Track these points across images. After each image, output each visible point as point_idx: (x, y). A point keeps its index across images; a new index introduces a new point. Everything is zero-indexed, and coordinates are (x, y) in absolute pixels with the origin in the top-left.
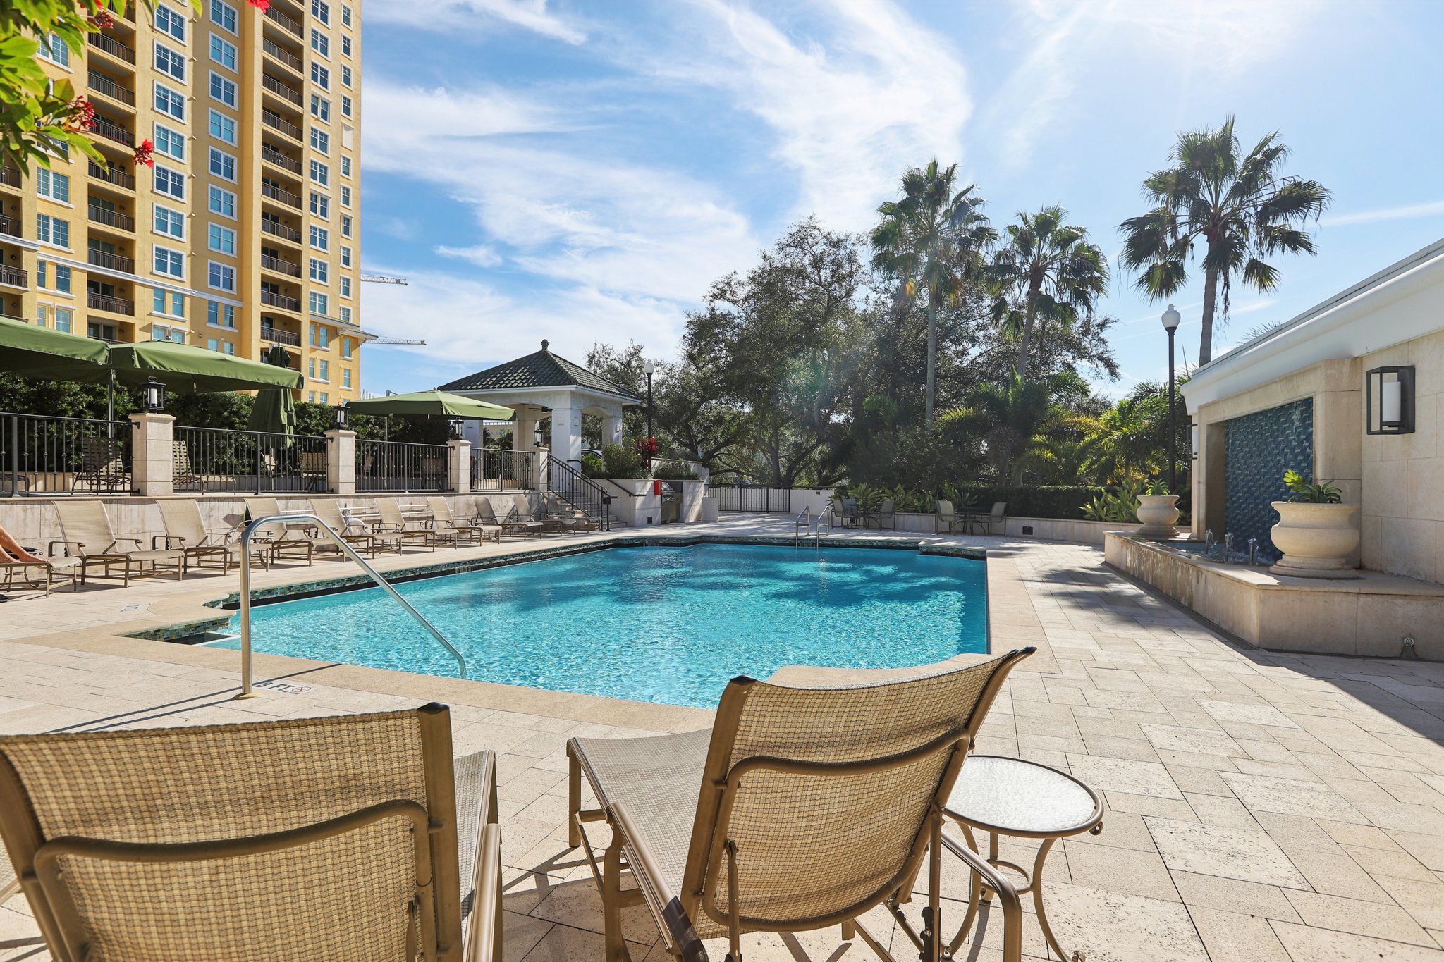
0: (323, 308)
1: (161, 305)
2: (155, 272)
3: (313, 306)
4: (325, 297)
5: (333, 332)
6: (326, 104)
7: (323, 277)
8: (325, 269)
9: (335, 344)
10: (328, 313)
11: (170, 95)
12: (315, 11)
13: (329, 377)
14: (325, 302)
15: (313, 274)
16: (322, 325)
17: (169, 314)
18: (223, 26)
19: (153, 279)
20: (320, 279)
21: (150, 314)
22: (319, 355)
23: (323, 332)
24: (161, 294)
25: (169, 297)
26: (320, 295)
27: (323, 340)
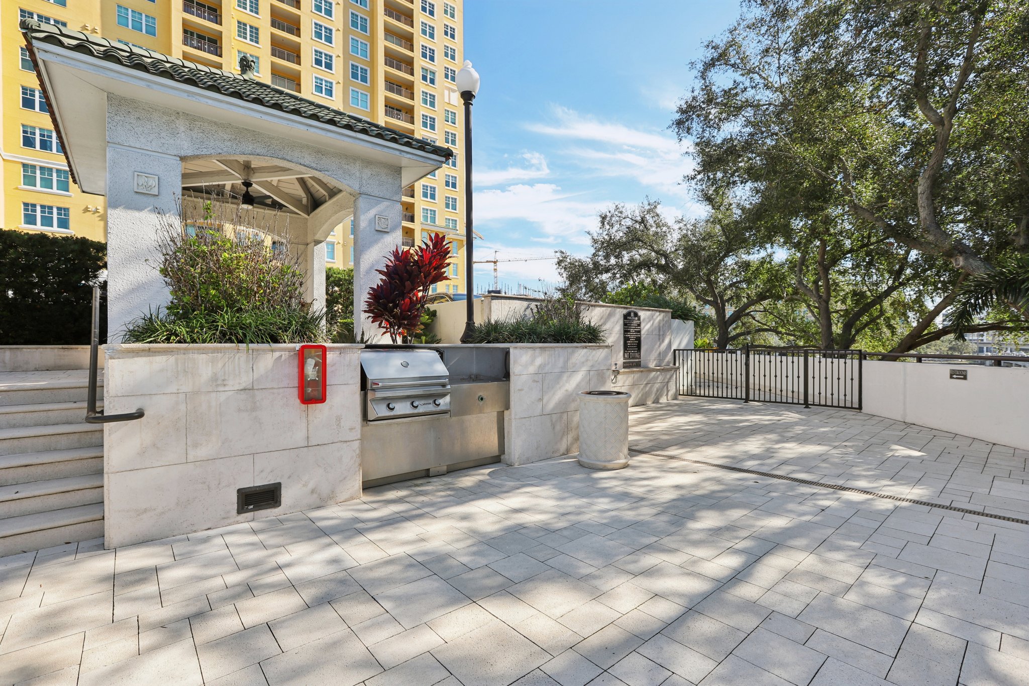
0: (433, 219)
3: (426, 217)
4: (435, 211)
6: (433, 73)
7: (433, 197)
8: (434, 191)
10: (437, 223)
11: (324, 83)
12: (424, 9)
14: (435, 215)
15: (425, 195)
16: (432, 231)
18: (359, 30)
20: (431, 198)
26: (431, 210)
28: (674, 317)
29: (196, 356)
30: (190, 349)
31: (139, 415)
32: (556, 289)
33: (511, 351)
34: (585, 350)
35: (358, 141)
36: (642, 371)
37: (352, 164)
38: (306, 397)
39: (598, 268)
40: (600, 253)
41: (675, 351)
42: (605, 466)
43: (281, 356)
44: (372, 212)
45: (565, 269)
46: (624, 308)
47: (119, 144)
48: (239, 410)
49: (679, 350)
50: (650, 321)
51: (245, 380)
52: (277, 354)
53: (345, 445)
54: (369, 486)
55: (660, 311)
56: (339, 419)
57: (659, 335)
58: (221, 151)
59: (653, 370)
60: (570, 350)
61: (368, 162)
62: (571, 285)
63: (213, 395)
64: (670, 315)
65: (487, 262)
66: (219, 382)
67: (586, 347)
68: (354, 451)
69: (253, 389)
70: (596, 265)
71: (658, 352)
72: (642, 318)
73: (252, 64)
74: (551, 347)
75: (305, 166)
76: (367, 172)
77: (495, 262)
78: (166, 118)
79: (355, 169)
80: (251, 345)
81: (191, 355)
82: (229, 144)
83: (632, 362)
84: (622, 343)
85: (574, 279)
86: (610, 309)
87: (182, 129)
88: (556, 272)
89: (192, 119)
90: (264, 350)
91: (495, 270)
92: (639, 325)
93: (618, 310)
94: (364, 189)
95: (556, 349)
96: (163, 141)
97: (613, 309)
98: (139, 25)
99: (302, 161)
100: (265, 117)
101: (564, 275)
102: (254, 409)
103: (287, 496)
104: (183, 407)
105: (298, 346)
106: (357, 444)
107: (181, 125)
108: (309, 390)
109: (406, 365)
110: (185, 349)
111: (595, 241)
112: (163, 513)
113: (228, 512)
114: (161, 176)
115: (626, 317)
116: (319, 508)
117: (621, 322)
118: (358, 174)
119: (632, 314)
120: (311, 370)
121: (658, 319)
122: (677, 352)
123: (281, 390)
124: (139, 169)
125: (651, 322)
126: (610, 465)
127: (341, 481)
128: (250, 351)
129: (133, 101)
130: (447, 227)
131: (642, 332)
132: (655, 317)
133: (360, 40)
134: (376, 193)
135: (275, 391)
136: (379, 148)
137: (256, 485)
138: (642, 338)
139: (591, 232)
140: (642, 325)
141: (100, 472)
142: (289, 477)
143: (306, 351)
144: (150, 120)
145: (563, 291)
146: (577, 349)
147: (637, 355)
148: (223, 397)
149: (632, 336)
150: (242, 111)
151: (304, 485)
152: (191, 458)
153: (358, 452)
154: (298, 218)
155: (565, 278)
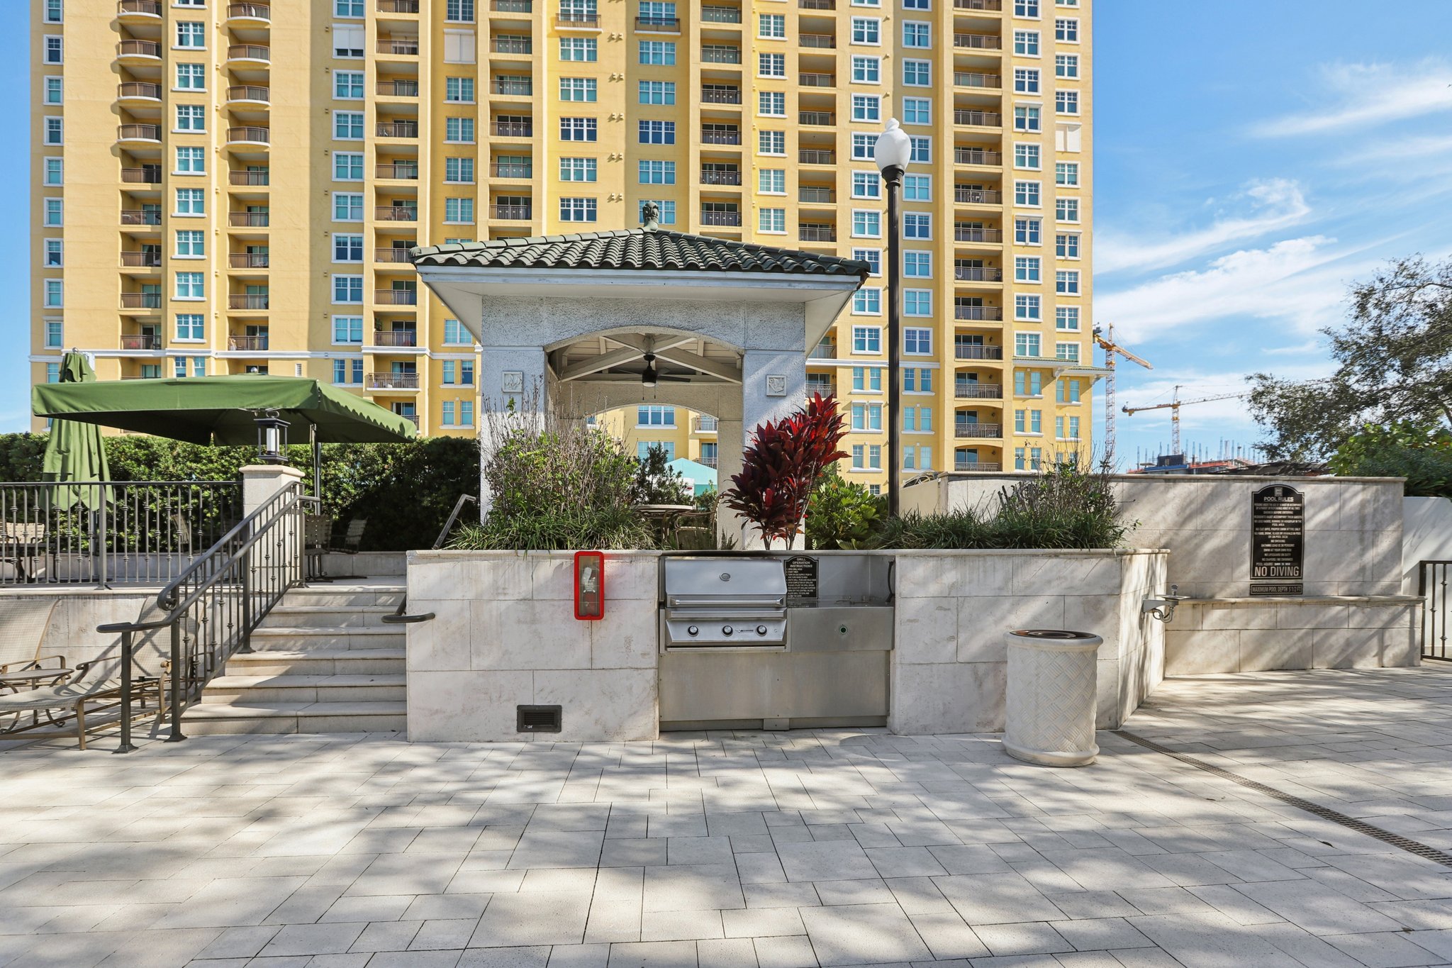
0: (1035, 350)
1: (860, 383)
2: (855, 352)
3: (1022, 349)
4: (1038, 336)
5: (1048, 375)
6: (1035, 110)
7: (1035, 313)
8: (1037, 304)
9: (1051, 390)
10: (1042, 354)
13: (1043, 428)
14: (1037, 342)
15: (1020, 312)
16: (1033, 369)
17: (868, 389)
18: (916, 84)
19: (853, 359)
20: (1031, 316)
21: (850, 394)
22: (1030, 405)
23: (1036, 377)
24: (859, 371)
25: (867, 373)
26: (1030, 336)
27: (1035, 386)
28: (1411, 490)
29: (479, 562)
30: (473, 555)
31: (432, 616)
32: (1255, 446)
33: (897, 560)
34: (1055, 561)
35: (729, 283)
36: (1301, 604)
37: (735, 313)
38: (582, 611)
39: (1347, 401)
40: (1357, 368)
41: (1422, 565)
42: (1035, 758)
43: (562, 564)
44: (761, 372)
45: (1271, 408)
46: (1255, 480)
47: (491, 346)
48: (519, 622)
49: (1434, 563)
50: (1331, 503)
51: (524, 589)
52: (558, 562)
53: (636, 673)
54: (667, 729)
55: (1364, 482)
56: (628, 641)
57: (1362, 532)
58: (581, 331)
59: (1337, 602)
60: (1017, 561)
61: (755, 306)
62: (1284, 438)
63: (494, 603)
64: (1401, 489)
65: (1159, 406)
66: (500, 591)
67: (1057, 555)
68: (648, 682)
69: (532, 600)
70: (1343, 391)
71: (1356, 567)
72: (1306, 499)
73: (655, 210)
74: (978, 556)
75: (674, 327)
76: (755, 319)
77: (1175, 406)
78: (531, 308)
79: (738, 319)
80: (530, 552)
81: (474, 562)
82: (590, 320)
83: (1277, 586)
84: (1247, 547)
85: (1291, 427)
86: (1213, 484)
87: (545, 315)
88: (1249, 417)
89: (553, 301)
90: (544, 558)
91: (1175, 420)
92: (1299, 512)
93: (1238, 485)
94: (750, 343)
95: (988, 558)
96: (528, 333)
97: (1225, 484)
98: (658, 176)
99: (671, 323)
100: (616, 282)
101: (1268, 420)
102: (533, 621)
103: (568, 720)
104: (467, 614)
105: (575, 551)
106: (651, 674)
107: (544, 312)
108: (587, 604)
109: (726, 578)
110: (469, 555)
111: (1342, 346)
112: (451, 717)
113: (509, 728)
114: (525, 371)
115: (1258, 498)
116: (600, 742)
117: (1247, 507)
118: (742, 325)
119: (1278, 492)
120: (588, 583)
121: (1359, 498)
122: (1429, 567)
123: (562, 603)
124: (506, 368)
125: (1337, 506)
126: (1044, 757)
127: (630, 715)
128: (530, 558)
129: (503, 298)
130: (1061, 358)
131: (1308, 526)
132: (1347, 495)
133: (917, 99)
134: (768, 345)
135: (556, 603)
136: (758, 285)
137: (536, 704)
138: (1306, 539)
139: (1333, 329)
140: (1307, 514)
141: (403, 672)
142: (571, 701)
143: (581, 558)
144: (516, 314)
145: (1272, 450)
146: (1035, 559)
147: (1291, 571)
148: (503, 606)
149: (1277, 533)
150: (592, 281)
151: (587, 713)
152: (474, 667)
153: (652, 683)
154: (733, 387)
155: (1269, 427)
